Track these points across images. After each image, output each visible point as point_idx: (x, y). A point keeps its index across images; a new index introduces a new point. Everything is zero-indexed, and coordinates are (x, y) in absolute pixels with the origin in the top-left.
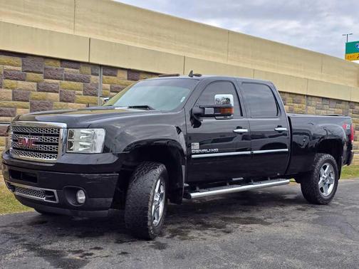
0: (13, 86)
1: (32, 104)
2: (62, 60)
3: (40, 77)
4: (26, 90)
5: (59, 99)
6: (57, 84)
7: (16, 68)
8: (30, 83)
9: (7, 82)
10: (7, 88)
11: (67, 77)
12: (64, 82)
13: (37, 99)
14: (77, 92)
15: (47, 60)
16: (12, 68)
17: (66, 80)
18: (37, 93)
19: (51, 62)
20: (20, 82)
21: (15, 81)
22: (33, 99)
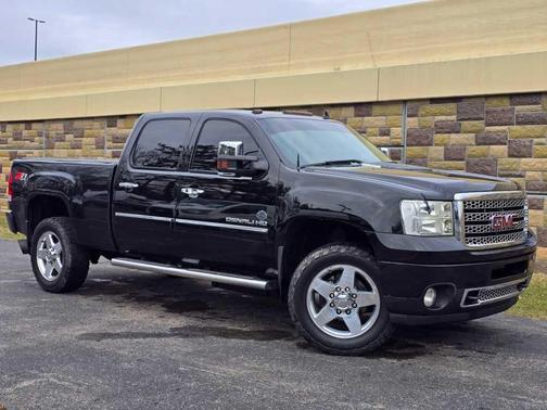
0: (445, 142)
1: (467, 164)
2: (511, 96)
3: (479, 124)
4: (461, 145)
5: (506, 155)
6: (504, 131)
7: (449, 118)
8: (465, 135)
9: (438, 137)
10: (437, 145)
11: (520, 120)
12: (515, 127)
13: (474, 156)
14: (536, 140)
15: (489, 100)
16: (443, 118)
17: (518, 123)
18: (475, 148)
19: (495, 102)
20: (453, 136)
21: (447, 135)
22: (469, 156)
